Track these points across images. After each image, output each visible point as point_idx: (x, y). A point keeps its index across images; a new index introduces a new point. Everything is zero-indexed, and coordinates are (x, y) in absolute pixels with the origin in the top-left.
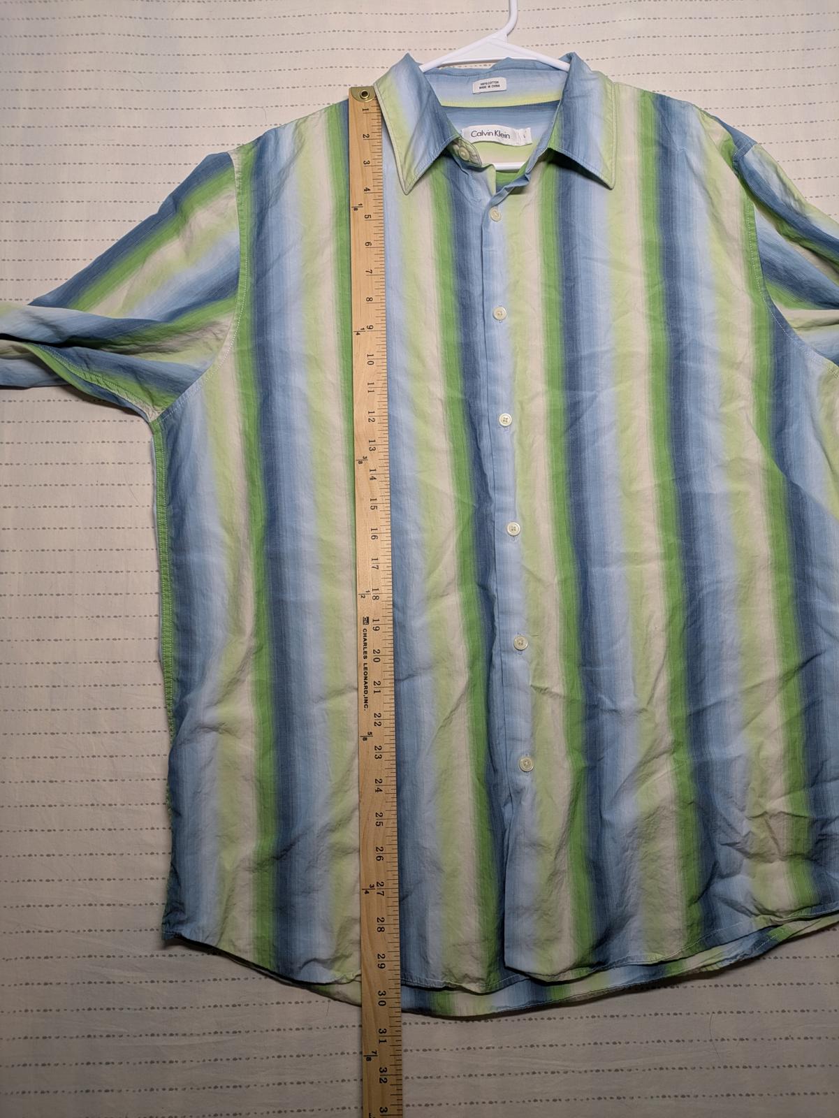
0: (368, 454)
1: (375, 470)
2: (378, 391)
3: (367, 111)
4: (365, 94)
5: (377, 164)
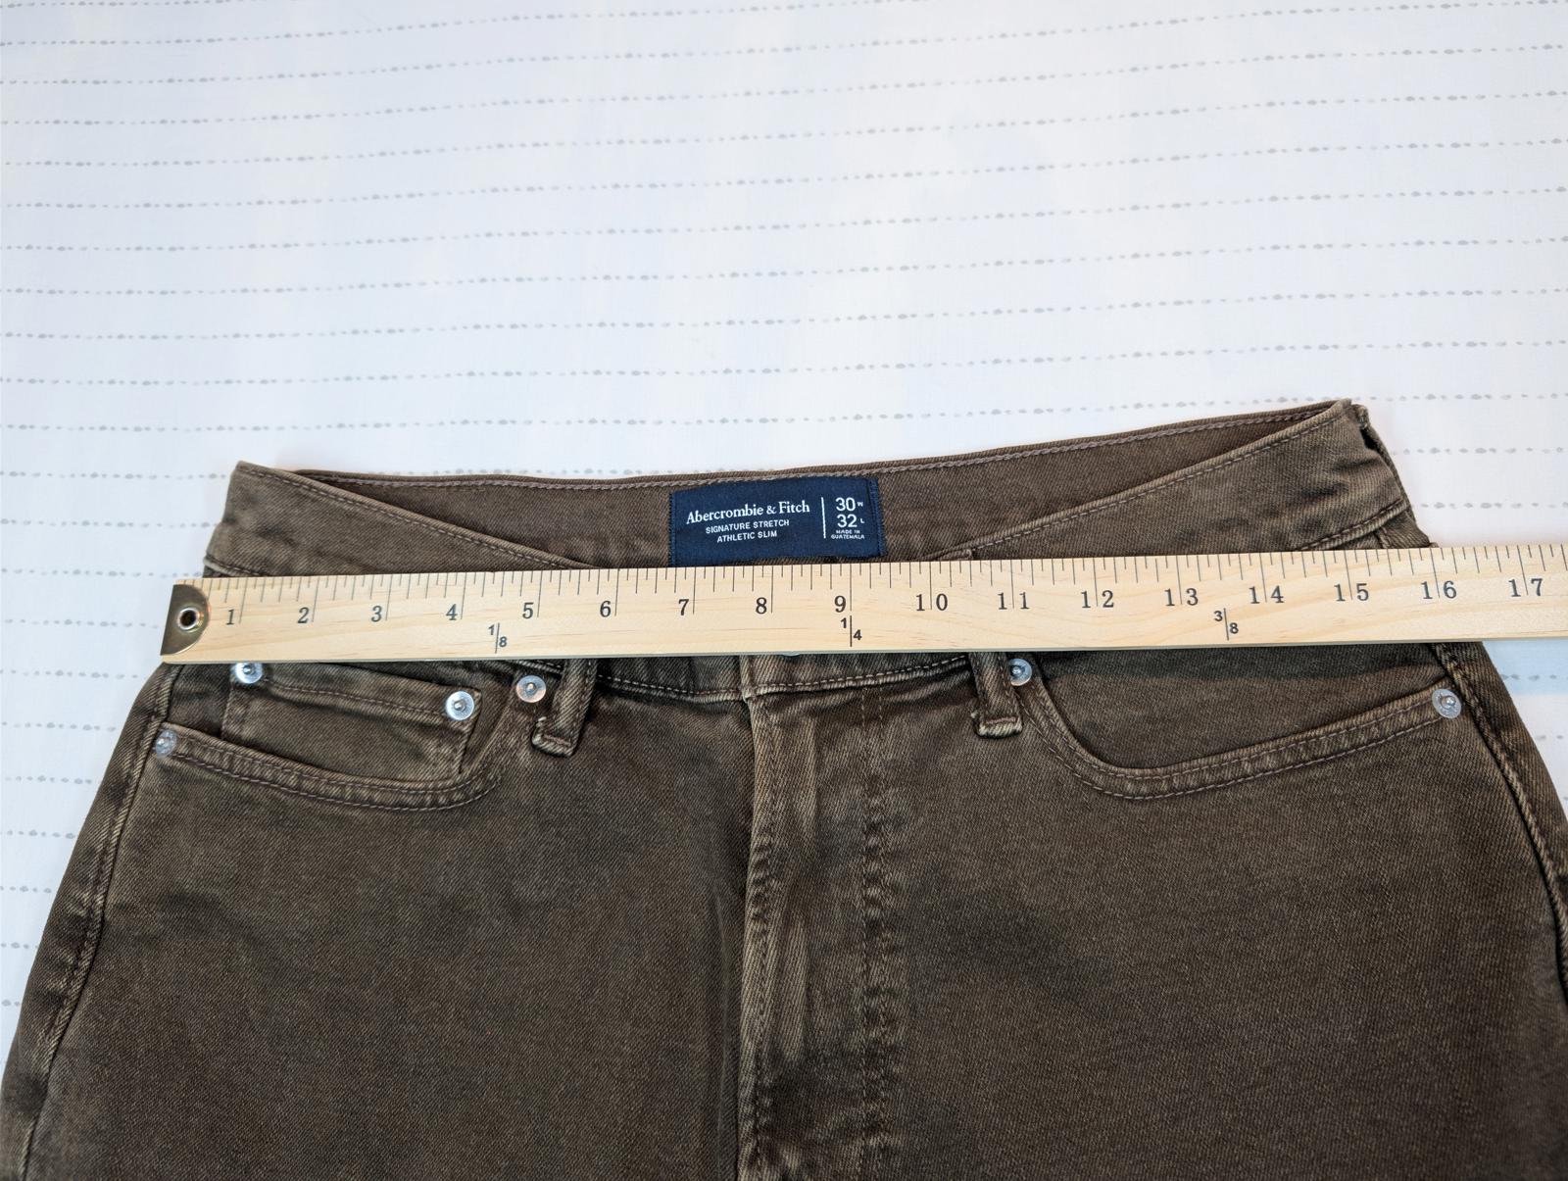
0: (1206, 609)
1: (1253, 589)
2: (1022, 582)
3: (235, 612)
4: (189, 619)
5: (385, 587)
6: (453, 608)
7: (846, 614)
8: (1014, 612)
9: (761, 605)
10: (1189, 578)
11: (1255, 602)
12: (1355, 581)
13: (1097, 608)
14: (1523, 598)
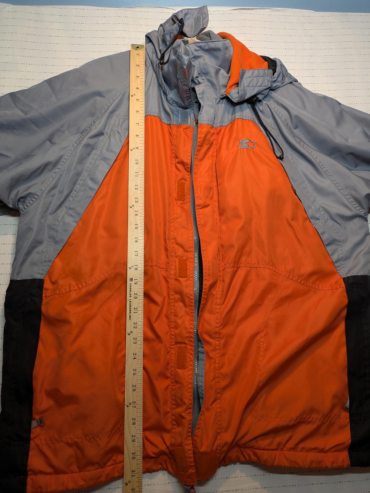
0: (134, 204)
1: (137, 211)
2: (140, 176)
4: (138, 47)
5: (142, 78)
6: (138, 88)
7: (135, 148)
8: (135, 174)
9: (137, 136)
10: (140, 202)
11: (135, 211)
12: (139, 227)
13: (135, 187)
14: (134, 253)
